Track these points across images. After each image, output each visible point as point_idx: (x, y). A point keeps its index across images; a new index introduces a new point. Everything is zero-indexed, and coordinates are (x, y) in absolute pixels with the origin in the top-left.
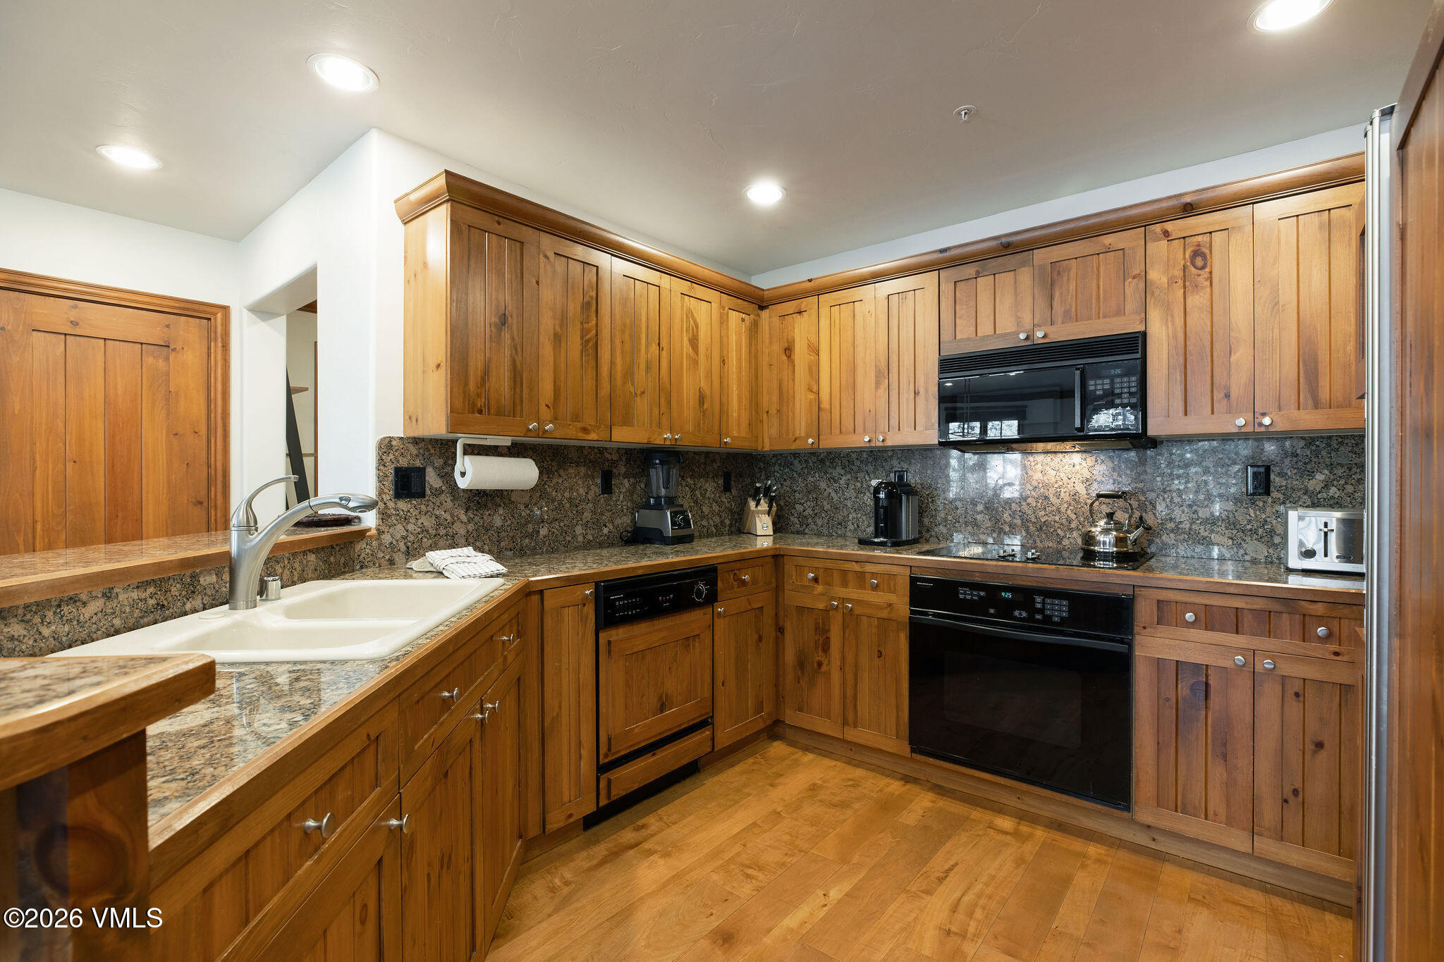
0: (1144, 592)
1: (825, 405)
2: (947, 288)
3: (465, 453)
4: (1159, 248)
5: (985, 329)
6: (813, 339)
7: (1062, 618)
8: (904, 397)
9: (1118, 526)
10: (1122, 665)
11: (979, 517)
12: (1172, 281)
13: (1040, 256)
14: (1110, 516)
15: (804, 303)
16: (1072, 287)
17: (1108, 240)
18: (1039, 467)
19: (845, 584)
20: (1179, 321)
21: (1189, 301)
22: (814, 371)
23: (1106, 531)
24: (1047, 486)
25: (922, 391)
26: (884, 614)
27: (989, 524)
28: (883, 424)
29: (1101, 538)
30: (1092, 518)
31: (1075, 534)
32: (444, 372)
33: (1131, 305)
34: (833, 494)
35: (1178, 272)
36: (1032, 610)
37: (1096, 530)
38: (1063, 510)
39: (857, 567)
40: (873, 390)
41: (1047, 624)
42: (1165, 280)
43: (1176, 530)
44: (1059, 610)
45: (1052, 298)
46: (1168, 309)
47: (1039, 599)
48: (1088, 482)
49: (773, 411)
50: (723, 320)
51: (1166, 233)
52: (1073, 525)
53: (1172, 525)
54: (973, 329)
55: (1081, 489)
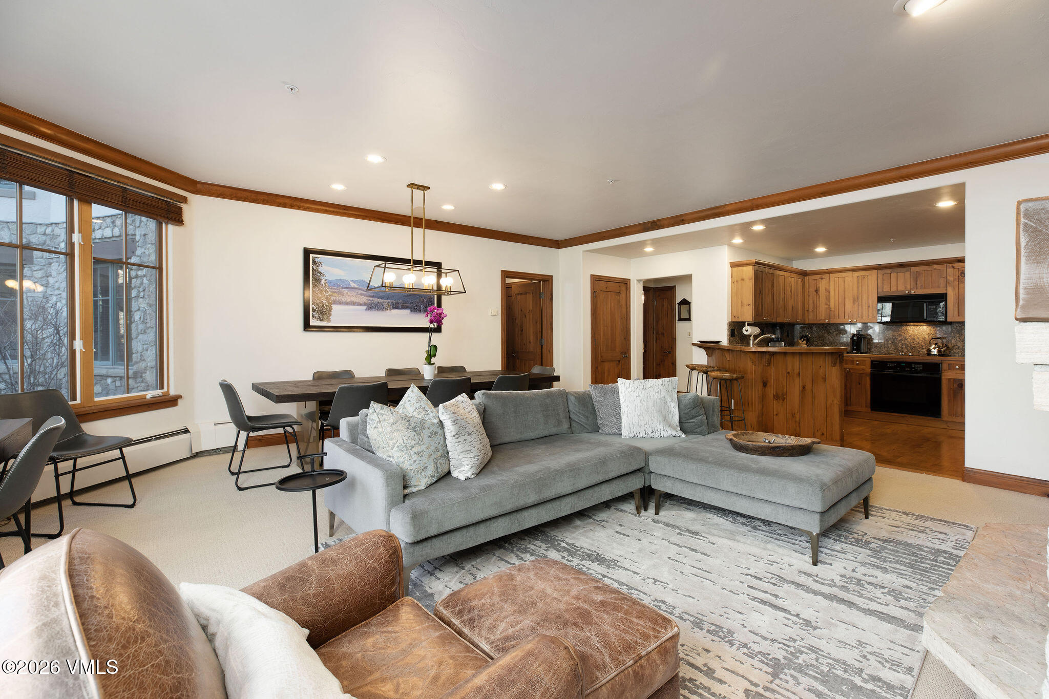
0: (945, 362)
1: (833, 309)
2: (880, 276)
3: (748, 325)
4: (951, 271)
5: (894, 289)
6: (828, 288)
7: (921, 370)
8: (864, 308)
9: (939, 347)
10: (938, 381)
11: (890, 345)
12: (954, 280)
13: (913, 269)
14: (936, 344)
15: (824, 276)
16: (923, 279)
17: (935, 267)
18: (912, 330)
19: (847, 364)
20: (957, 291)
21: (960, 286)
22: (828, 298)
23: (935, 348)
24: (914, 335)
25: (871, 306)
26: (861, 372)
27: (893, 347)
28: (856, 316)
29: (933, 350)
30: (930, 345)
31: (924, 350)
32: (751, 308)
33: (942, 285)
34: (830, 338)
35: (956, 277)
36: (911, 368)
37: (931, 348)
38: (920, 343)
39: (851, 359)
40: (852, 304)
41: (916, 371)
42: (952, 279)
43: (958, 349)
44: (920, 367)
45: (917, 281)
46: (953, 287)
47: (913, 365)
48: (929, 334)
49: (810, 310)
50: (797, 282)
51: (953, 267)
52: (924, 347)
53: (957, 347)
54: (889, 289)
55: (926, 336)
